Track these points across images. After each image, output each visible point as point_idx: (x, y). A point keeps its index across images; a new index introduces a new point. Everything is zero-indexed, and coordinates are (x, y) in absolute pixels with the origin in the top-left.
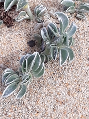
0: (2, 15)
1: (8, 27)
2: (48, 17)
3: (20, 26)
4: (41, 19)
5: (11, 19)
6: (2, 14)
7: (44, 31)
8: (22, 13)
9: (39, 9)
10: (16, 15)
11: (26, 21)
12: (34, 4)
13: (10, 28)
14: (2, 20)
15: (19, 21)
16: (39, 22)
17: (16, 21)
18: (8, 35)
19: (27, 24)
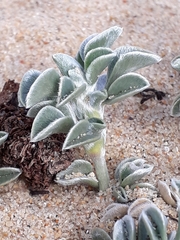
0: (22, 154)
1: (33, 193)
2: (151, 193)
3: (65, 198)
4: (128, 193)
5: (43, 170)
6: (24, 149)
7: (125, 226)
8: (80, 165)
9: (132, 165)
10: (60, 163)
11: (85, 191)
12: (122, 151)
13: (35, 198)
14: (18, 167)
15: (64, 183)
16: (119, 202)
17: (58, 180)
18: (21, 213)
19: (86, 199)
